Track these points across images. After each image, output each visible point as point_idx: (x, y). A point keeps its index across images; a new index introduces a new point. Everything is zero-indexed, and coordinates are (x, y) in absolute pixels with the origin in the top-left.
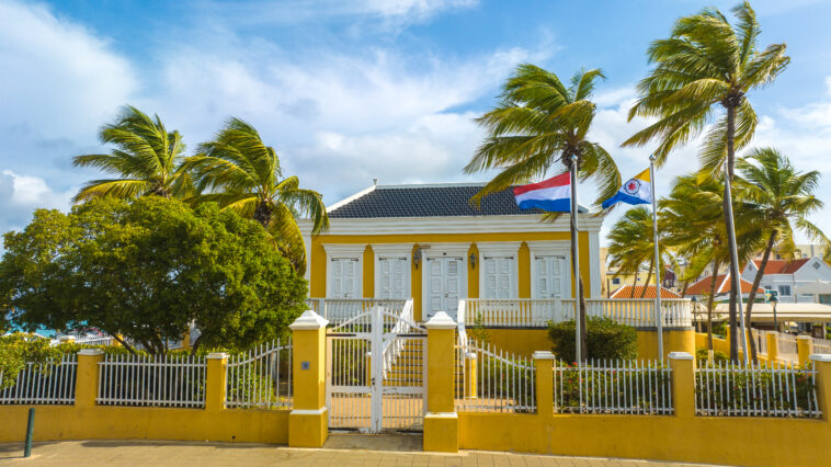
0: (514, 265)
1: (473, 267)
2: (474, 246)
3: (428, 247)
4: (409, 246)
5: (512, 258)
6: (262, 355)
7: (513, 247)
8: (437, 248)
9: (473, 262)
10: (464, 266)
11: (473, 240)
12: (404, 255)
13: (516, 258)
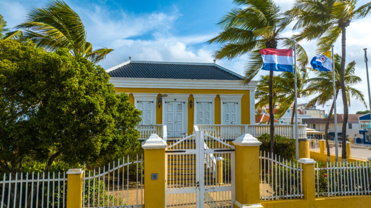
0: (212, 107)
1: (191, 108)
2: (191, 96)
3: (166, 96)
4: (156, 95)
5: (211, 103)
6: (115, 169)
7: (212, 97)
8: (171, 97)
9: (191, 105)
10: (185, 107)
11: (191, 92)
12: (152, 100)
13: (214, 103)
